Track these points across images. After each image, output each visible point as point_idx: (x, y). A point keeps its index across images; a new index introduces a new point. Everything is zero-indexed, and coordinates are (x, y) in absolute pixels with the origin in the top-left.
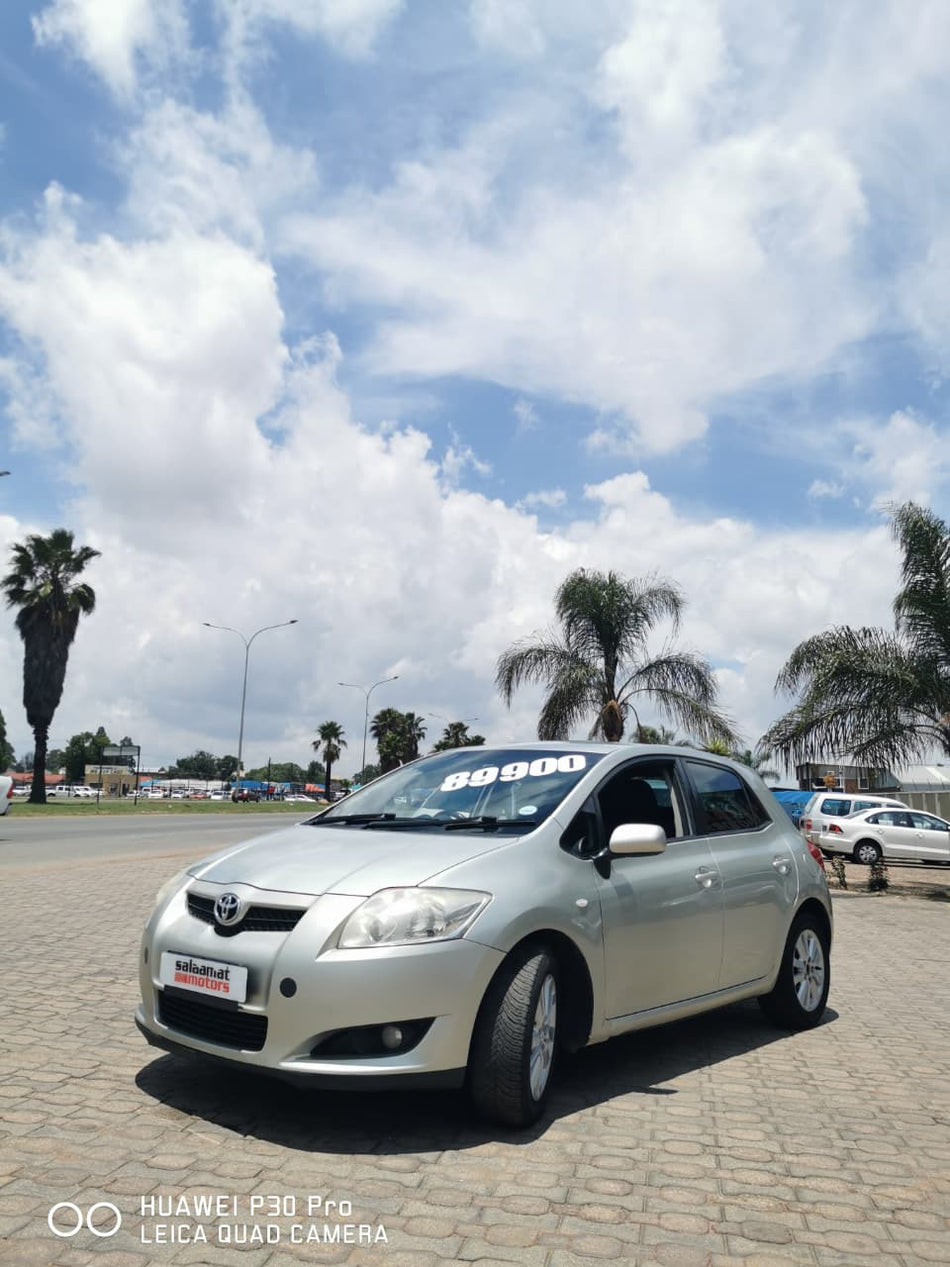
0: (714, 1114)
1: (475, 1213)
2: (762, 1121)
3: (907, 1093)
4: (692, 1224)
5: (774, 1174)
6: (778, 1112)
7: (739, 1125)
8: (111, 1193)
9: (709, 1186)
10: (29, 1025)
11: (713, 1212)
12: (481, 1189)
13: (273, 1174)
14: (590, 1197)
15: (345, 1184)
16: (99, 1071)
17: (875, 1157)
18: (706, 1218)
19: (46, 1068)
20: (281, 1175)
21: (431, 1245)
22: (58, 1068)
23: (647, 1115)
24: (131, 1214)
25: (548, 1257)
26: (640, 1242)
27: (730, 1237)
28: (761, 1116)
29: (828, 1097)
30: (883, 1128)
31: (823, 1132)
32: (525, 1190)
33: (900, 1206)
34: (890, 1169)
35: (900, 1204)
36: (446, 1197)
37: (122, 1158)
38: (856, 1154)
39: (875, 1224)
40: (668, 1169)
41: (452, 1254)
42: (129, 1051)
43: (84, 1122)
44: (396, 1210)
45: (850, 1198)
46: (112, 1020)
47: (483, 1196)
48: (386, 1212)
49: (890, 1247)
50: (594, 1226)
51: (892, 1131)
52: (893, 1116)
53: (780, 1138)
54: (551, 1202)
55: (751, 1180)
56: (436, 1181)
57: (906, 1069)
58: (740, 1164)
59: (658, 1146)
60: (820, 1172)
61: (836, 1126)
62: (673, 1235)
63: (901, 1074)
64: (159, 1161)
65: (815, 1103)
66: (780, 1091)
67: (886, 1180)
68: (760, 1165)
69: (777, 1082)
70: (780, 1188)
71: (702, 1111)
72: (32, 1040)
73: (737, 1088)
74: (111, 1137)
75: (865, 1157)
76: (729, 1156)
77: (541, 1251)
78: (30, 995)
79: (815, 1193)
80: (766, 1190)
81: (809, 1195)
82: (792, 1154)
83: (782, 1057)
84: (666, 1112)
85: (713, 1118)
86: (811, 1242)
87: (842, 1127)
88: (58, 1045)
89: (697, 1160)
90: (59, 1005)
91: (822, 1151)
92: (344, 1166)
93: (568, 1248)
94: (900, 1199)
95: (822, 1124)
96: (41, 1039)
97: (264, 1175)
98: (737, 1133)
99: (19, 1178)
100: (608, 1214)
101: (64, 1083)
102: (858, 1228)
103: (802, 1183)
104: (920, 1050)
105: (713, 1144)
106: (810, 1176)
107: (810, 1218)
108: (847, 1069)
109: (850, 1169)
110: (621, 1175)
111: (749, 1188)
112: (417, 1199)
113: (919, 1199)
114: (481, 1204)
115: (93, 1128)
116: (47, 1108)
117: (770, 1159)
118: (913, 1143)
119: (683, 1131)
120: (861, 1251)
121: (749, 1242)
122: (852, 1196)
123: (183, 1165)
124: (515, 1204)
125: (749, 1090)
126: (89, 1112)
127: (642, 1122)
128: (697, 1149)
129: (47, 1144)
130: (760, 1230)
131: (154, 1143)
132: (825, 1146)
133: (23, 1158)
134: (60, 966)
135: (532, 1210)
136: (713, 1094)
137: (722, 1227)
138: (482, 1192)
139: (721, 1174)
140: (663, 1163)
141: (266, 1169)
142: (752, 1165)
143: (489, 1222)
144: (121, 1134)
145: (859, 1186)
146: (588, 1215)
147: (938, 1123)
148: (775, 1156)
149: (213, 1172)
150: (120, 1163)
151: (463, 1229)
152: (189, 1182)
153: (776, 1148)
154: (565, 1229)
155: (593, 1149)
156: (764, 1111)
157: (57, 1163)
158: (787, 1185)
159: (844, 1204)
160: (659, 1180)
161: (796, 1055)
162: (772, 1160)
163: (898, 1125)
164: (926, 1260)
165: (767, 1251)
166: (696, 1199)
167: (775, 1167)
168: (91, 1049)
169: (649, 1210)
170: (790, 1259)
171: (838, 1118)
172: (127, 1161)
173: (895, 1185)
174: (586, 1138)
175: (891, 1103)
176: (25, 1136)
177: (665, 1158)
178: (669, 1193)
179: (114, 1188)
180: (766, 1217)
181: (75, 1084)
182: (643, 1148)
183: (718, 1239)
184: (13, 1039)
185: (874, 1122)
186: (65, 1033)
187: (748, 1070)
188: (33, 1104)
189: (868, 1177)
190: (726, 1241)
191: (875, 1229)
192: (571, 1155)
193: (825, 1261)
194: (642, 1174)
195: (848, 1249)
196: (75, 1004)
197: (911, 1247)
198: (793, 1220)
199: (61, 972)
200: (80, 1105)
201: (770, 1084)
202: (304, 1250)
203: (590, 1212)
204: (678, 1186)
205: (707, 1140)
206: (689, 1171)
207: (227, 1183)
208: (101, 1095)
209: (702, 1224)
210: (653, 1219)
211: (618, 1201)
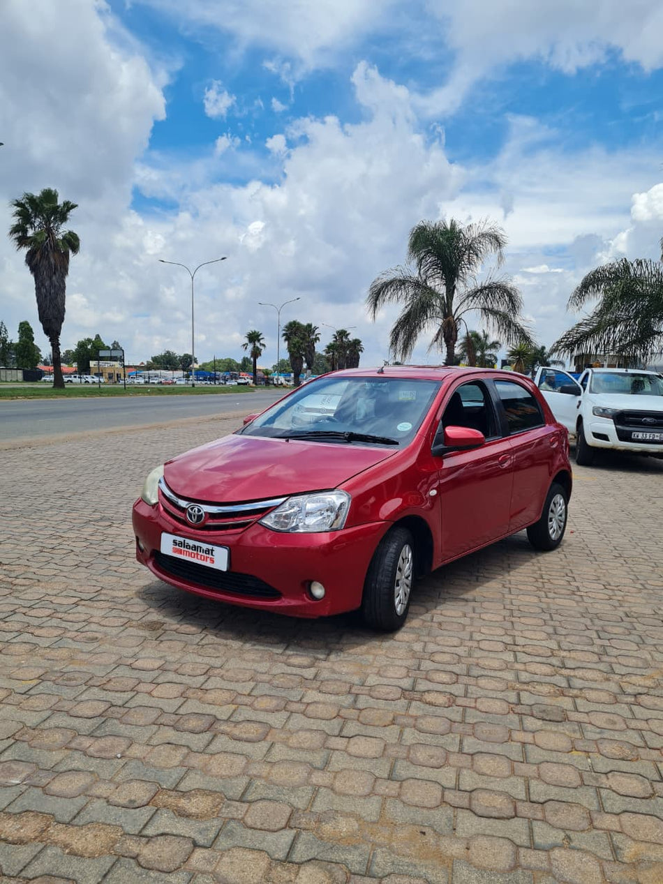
0: (513, 619)
1: (352, 699)
2: (545, 624)
3: (644, 601)
4: (498, 706)
5: (554, 666)
6: (556, 617)
7: (530, 628)
8: (107, 690)
9: (509, 676)
10: (53, 561)
11: (512, 697)
12: (356, 680)
13: (217, 671)
14: (431, 686)
15: (266, 677)
16: (100, 594)
17: (622, 652)
18: (507, 702)
19: (64, 593)
20: (223, 672)
21: (322, 725)
22: (73, 593)
23: (466, 621)
24: (120, 707)
25: (401, 733)
26: (463, 721)
27: (524, 717)
28: (545, 620)
29: (590, 604)
30: (628, 629)
31: (587, 633)
32: (385, 681)
33: (640, 691)
34: (632, 662)
35: (640, 690)
36: (332, 687)
37: (115, 662)
38: (609, 650)
39: (623, 705)
40: (481, 662)
41: (336, 732)
42: (121, 578)
43: (90, 635)
44: (299, 698)
45: (605, 685)
46: (110, 554)
47: (357, 685)
48: (292, 699)
49: (633, 724)
50: (432, 709)
51: (634, 632)
52: (635, 620)
53: (559, 638)
54: (403, 690)
55: (538, 671)
56: (325, 674)
57: (642, 582)
58: (529, 659)
59: (475, 644)
60: (584, 665)
61: (596, 628)
62: (484, 715)
63: (640, 587)
64: (139, 664)
65: (581, 610)
66: (557, 601)
67: (630, 670)
68: (544, 660)
69: (555, 593)
70: (558, 677)
71: (504, 617)
72: (55, 572)
73: (527, 598)
74: (108, 646)
75: (615, 652)
76: (524, 652)
77: (395, 729)
78: (54, 537)
79: (581, 681)
80: (548, 679)
81: (577, 683)
82: (565, 650)
83: (558, 574)
84: (480, 618)
85: (512, 622)
86: (579, 720)
87: (600, 629)
88: (73, 576)
89: (500, 656)
90: (74, 544)
91: (586, 648)
92: (264, 663)
93: (414, 726)
94: (639, 686)
95: (586, 626)
96: (61, 571)
97: (211, 673)
98: (527, 634)
99: (43, 680)
100: (441, 699)
101: (76, 604)
102: (611, 709)
103: (572, 673)
104: (653, 567)
105: (512, 643)
106: (579, 668)
107: (578, 701)
108: (603, 582)
109: (605, 662)
110: (449, 668)
111: (536, 678)
112: (313, 689)
113: (652, 685)
114: (356, 692)
115: (94, 639)
116: (64, 625)
117: (550, 654)
118: (649, 641)
119: (491, 632)
120: (614, 727)
121: (537, 720)
122: (607, 683)
123: (156, 667)
124: (379, 692)
125: (536, 600)
126: (93, 627)
127: (464, 626)
128: (500, 647)
129: (64, 653)
130: (544, 711)
131: (137, 650)
132: (588, 644)
133: (48, 664)
134: (74, 515)
135: (391, 696)
136: (512, 603)
137: (518, 709)
138: (356, 682)
139: (518, 666)
140: (478, 658)
141: (212, 667)
142: (538, 659)
143: (361, 707)
144: (113, 644)
145: (612, 676)
146: (428, 700)
148: (554, 652)
149: (176, 671)
150: (113, 666)
151: (343, 713)
152: (159, 680)
153: (556, 647)
154: (413, 712)
155: (432, 647)
156: (547, 617)
157: (70, 668)
158: (561, 675)
159: (602, 690)
160: (475, 672)
161: (568, 572)
162: (553, 655)
163: (639, 627)
164: (659, 734)
165: (549, 727)
166: (501, 686)
167: (554, 661)
168: (95, 578)
169: (469, 695)
170: (565, 734)
171: (596, 621)
172: (118, 665)
173: (636, 675)
174: (426, 639)
175: (633, 609)
176: (48, 647)
177: (478, 654)
178: (482, 682)
179: (108, 686)
180: (548, 701)
181: (84, 605)
182: (465, 646)
183: (516, 718)
184: (41, 572)
185: (621, 624)
186: (78, 566)
187: (536, 584)
188: (54, 622)
189: (617, 668)
190: (521, 720)
191: (623, 710)
192: (416, 652)
193: (590, 735)
194: (464, 667)
195: (604, 725)
196: (85, 544)
197: (647, 723)
198: (566, 703)
199: (75, 519)
200: (87, 622)
201: (551, 595)
202: (236, 732)
203: (429, 697)
204: (488, 676)
205: (508, 640)
206: (496, 664)
207: (185, 680)
208: (100, 613)
209: (504, 706)
210: (470, 702)
211: (447, 689)
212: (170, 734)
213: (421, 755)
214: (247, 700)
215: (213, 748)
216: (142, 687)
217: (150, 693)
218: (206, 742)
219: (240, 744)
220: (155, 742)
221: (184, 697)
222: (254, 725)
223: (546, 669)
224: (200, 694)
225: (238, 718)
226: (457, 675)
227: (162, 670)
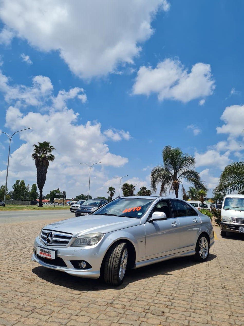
0: (164, 284)
1: (88, 305)
3: (220, 281)
4: (140, 310)
5: (170, 299)
6: (181, 284)
7: (168, 286)
9: (150, 301)
10: (8, 259)
11: (147, 307)
12: (93, 299)
13: (45, 294)
14: (118, 302)
15: (61, 297)
16: (18, 269)
17: (199, 296)
19: (7, 268)
20: (47, 294)
21: (72, 312)
22: (9, 268)
23: (146, 283)
24: (6, 302)
25: (99, 316)
26: (124, 314)
27: (147, 313)
29: (197, 281)
30: (206, 289)
31: (189, 289)
32: (103, 300)
34: (202, 299)
36: (83, 301)
37: (11, 290)
38: (195, 295)
39: (188, 312)
40: (143, 296)
41: (76, 314)
42: (28, 265)
44: (69, 303)
45: (185, 306)
47: (92, 301)
48: (66, 304)
49: (188, 318)
50: (115, 309)
51: (208, 290)
53: (177, 290)
54: (108, 303)
55: (162, 300)
56: (83, 297)
57: (223, 274)
58: (162, 296)
59: (144, 291)
60: (182, 299)
61: (194, 288)
62: (133, 312)
63: (221, 276)
64: (20, 290)
65: (192, 282)
66: (184, 279)
67: (198, 302)
68: (167, 297)
69: (186, 276)
70: (169, 302)
72: (7, 262)
74: (12, 285)
76: (161, 294)
77: (98, 314)
78: (12, 251)
79: (177, 304)
81: (175, 304)
82: (177, 294)
83: (191, 270)
86: (168, 316)
88: (12, 263)
89: (151, 294)
90: (18, 254)
91: (186, 294)
92: (64, 293)
93: (105, 314)
95: (191, 287)
96: (9, 262)
97: (43, 294)
98: (166, 288)
100: (120, 306)
101: (9, 272)
102: (183, 313)
103: (175, 301)
105: (158, 291)
106: (179, 300)
107: (172, 310)
108: (207, 274)
109: (191, 298)
110: (129, 297)
111: (161, 302)
112: (76, 301)
113: (204, 307)
114: (91, 303)
115: (9, 282)
117: (171, 295)
118: (213, 293)
119: (153, 287)
120: (180, 319)
121: (152, 315)
122: (187, 305)
124: (99, 303)
125: (177, 278)
126: (11, 279)
127: (143, 285)
128: (153, 292)
130: (156, 312)
131: (21, 286)
132: (188, 293)
135: (102, 305)
137: (147, 311)
139: (156, 298)
142: (164, 296)
143: (90, 307)
144: (15, 284)
145: (190, 303)
147: (223, 288)
148: (173, 294)
149: (31, 293)
150: (10, 290)
151: (82, 309)
152: (23, 296)
153: (174, 292)
154: (107, 310)
155: (127, 291)
156: (177, 283)
158: (171, 302)
159: (183, 307)
160: (138, 299)
161: (195, 270)
163: (211, 289)
164: (196, 322)
165: (155, 317)
166: (146, 304)
168: (20, 264)
170: (159, 320)
171: (196, 286)
172: (12, 290)
173: (200, 303)
175: (213, 283)
177: (143, 293)
178: (139, 302)
179: (5, 296)
180: (160, 309)
181: (12, 272)
182: (140, 291)
183: (144, 314)
184: (2, 262)
185: (205, 287)
186: (16, 260)
187: (180, 273)
189: (194, 301)
190: (146, 315)
191: (187, 314)
192: (120, 292)
193: (168, 321)
194: (135, 297)
195: (177, 318)
196: (22, 254)
197: (194, 319)
198: (167, 310)
199: (23, 246)
200: (9, 277)
202: (41, 312)
203: (116, 306)
204: (142, 301)
206: (148, 297)
207: (32, 296)
208: (15, 275)
209: (143, 310)
210: (130, 308)
211: (124, 303)
212: (18, 311)
213: (102, 323)
214: (50, 303)
215: (30, 316)
216: (17, 297)
217: (18, 299)
218: (29, 314)
219: (40, 316)
220: (11, 313)
221: (29, 301)
222: (48, 311)
223: (166, 300)
224: (35, 300)
225: (44, 308)
226: (131, 299)
227: (26, 292)
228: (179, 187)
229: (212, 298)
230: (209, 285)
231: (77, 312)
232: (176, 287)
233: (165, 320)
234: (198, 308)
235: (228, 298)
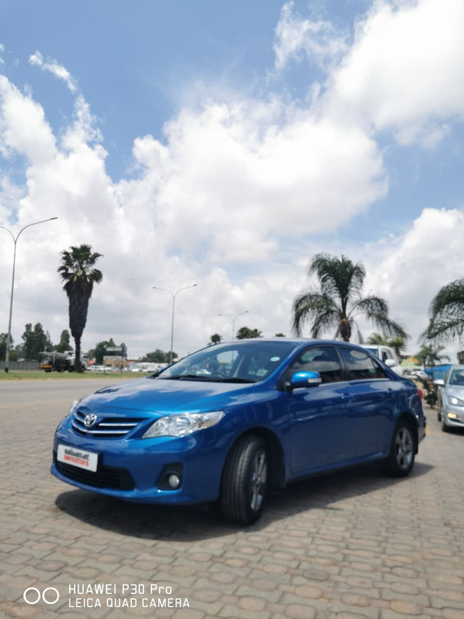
1: (172, 560)
2: (349, 522)
4: (279, 569)
5: (339, 548)
6: (360, 518)
9: (300, 552)
10: (12, 470)
11: (294, 564)
14: (235, 555)
16: (33, 490)
17: (399, 541)
18: (288, 567)
19: (9, 488)
22: (14, 488)
25: (196, 581)
26: (247, 577)
27: (295, 576)
28: (350, 520)
29: (393, 512)
30: (413, 527)
31: (379, 528)
34: (404, 547)
38: (390, 540)
39: (378, 573)
40: (284, 543)
43: (11, 512)
44: (134, 557)
45: (373, 560)
48: (129, 557)
49: (379, 585)
51: (417, 529)
52: (423, 522)
53: (354, 530)
54: (213, 556)
55: (325, 550)
58: (324, 542)
60: (364, 548)
61: (388, 526)
62: (266, 574)
63: (440, 502)
64: (36, 530)
65: (384, 515)
67: (398, 552)
68: (334, 543)
70: (338, 554)
72: (10, 476)
74: (19, 519)
75: (393, 541)
76: (321, 538)
77: (193, 578)
79: (355, 557)
80: (329, 555)
81: (351, 558)
82: (355, 538)
86: (337, 580)
87: (391, 526)
88: (20, 479)
89: (302, 539)
91: (372, 537)
93: (208, 578)
94: (400, 562)
95: (381, 524)
96: (14, 475)
97: (80, 539)
98: (332, 527)
100: (238, 563)
101: (13, 495)
102: (368, 575)
103: (351, 552)
105: (316, 532)
106: (358, 549)
107: (345, 569)
108: (413, 499)
109: (382, 546)
110: (257, 545)
111: (321, 554)
112: (147, 552)
113: (411, 562)
114: (178, 556)
115: (14, 515)
117: (341, 540)
118: (425, 535)
120: (363, 586)
121: (304, 579)
122: (375, 559)
123: (44, 533)
124: (195, 556)
126: (16, 508)
128: (305, 534)
130: (313, 574)
131: (38, 522)
132: (375, 535)
135: (201, 560)
137: (293, 572)
139: (310, 546)
140: (283, 540)
141: (83, 536)
142: (329, 543)
143: (176, 564)
144: (25, 518)
145: (382, 555)
147: (446, 525)
148: (345, 539)
149: (57, 536)
150: (16, 530)
151: (161, 567)
152: (42, 540)
153: (348, 535)
154: (212, 570)
156: (353, 518)
158: (341, 553)
159: (367, 563)
160: (276, 548)
163: (423, 526)
164: (395, 592)
165: (311, 584)
166: (290, 558)
169: (261, 562)
170: (320, 588)
171: (392, 522)
172: (19, 530)
173: (401, 555)
175: (426, 516)
177: (286, 538)
178: (277, 555)
180: (320, 568)
181: (18, 496)
183: (289, 577)
185: (410, 524)
186: (27, 473)
189: (388, 551)
190: (291, 579)
193: (339, 590)
194: (269, 545)
197: (391, 585)
198: (335, 570)
200: (14, 505)
201: (365, 504)
202: (77, 573)
203: (229, 562)
204: (284, 551)
205: (314, 530)
206: (294, 544)
207: (59, 541)
208: (27, 501)
209: (285, 570)
210: (260, 566)
211: (248, 558)
212: (30, 571)
213: (201, 595)
214: (96, 556)
216: (29, 543)
217: (31, 547)
218: (52, 577)
220: (18, 574)
221: (53, 551)
222: (92, 570)
223: (332, 549)
224: (65, 550)
225: (84, 565)
226: (260, 550)
227: (47, 535)
228: (350, 333)
229: (426, 544)
230: (419, 519)
231: (151, 573)
232: (350, 525)
233: (330, 590)
234: (398, 564)
235: (458, 543)
